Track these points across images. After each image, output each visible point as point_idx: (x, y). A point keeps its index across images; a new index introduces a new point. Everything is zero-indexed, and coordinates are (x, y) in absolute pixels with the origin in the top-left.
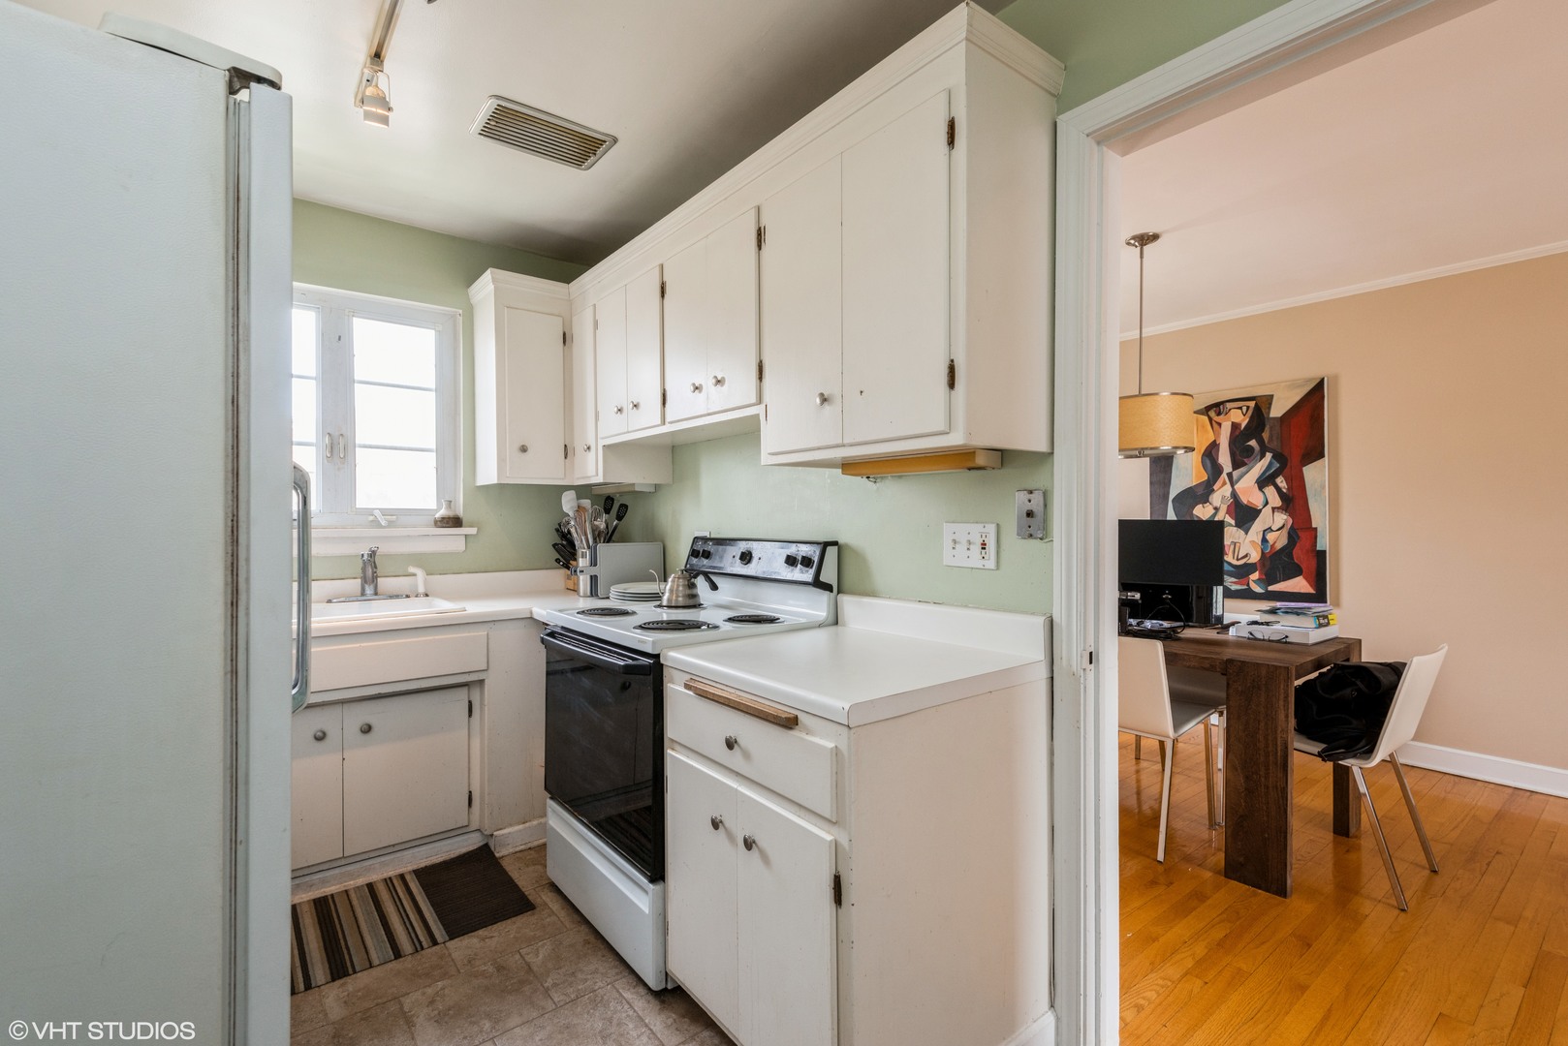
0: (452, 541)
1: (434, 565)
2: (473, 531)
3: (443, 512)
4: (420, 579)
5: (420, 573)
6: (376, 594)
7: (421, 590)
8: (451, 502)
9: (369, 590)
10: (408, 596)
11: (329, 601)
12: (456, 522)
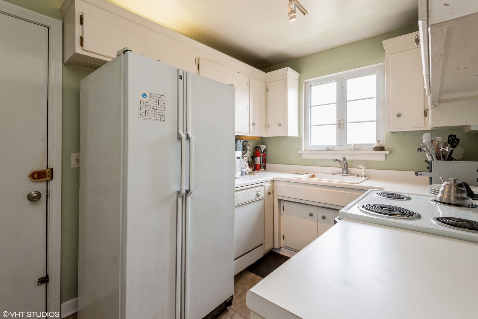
0: (380, 156)
1: (369, 165)
2: (388, 152)
3: (376, 145)
4: (362, 170)
5: (363, 168)
6: (347, 173)
7: (363, 174)
8: (379, 141)
9: (345, 172)
10: (358, 176)
11: (333, 174)
12: (382, 149)
